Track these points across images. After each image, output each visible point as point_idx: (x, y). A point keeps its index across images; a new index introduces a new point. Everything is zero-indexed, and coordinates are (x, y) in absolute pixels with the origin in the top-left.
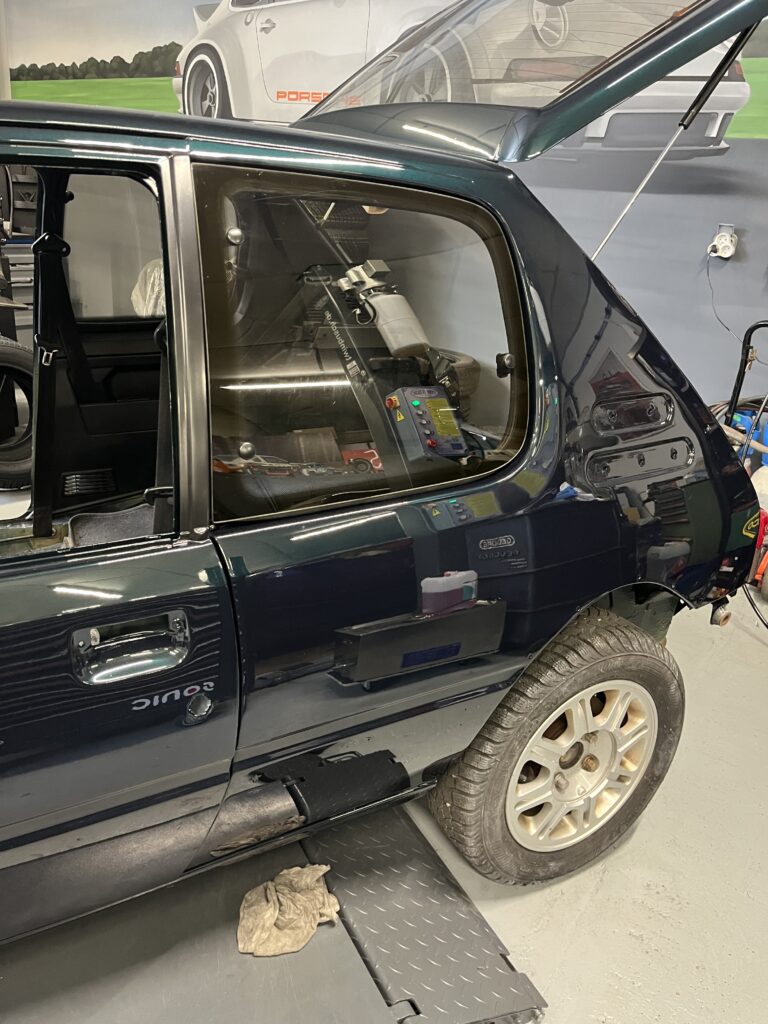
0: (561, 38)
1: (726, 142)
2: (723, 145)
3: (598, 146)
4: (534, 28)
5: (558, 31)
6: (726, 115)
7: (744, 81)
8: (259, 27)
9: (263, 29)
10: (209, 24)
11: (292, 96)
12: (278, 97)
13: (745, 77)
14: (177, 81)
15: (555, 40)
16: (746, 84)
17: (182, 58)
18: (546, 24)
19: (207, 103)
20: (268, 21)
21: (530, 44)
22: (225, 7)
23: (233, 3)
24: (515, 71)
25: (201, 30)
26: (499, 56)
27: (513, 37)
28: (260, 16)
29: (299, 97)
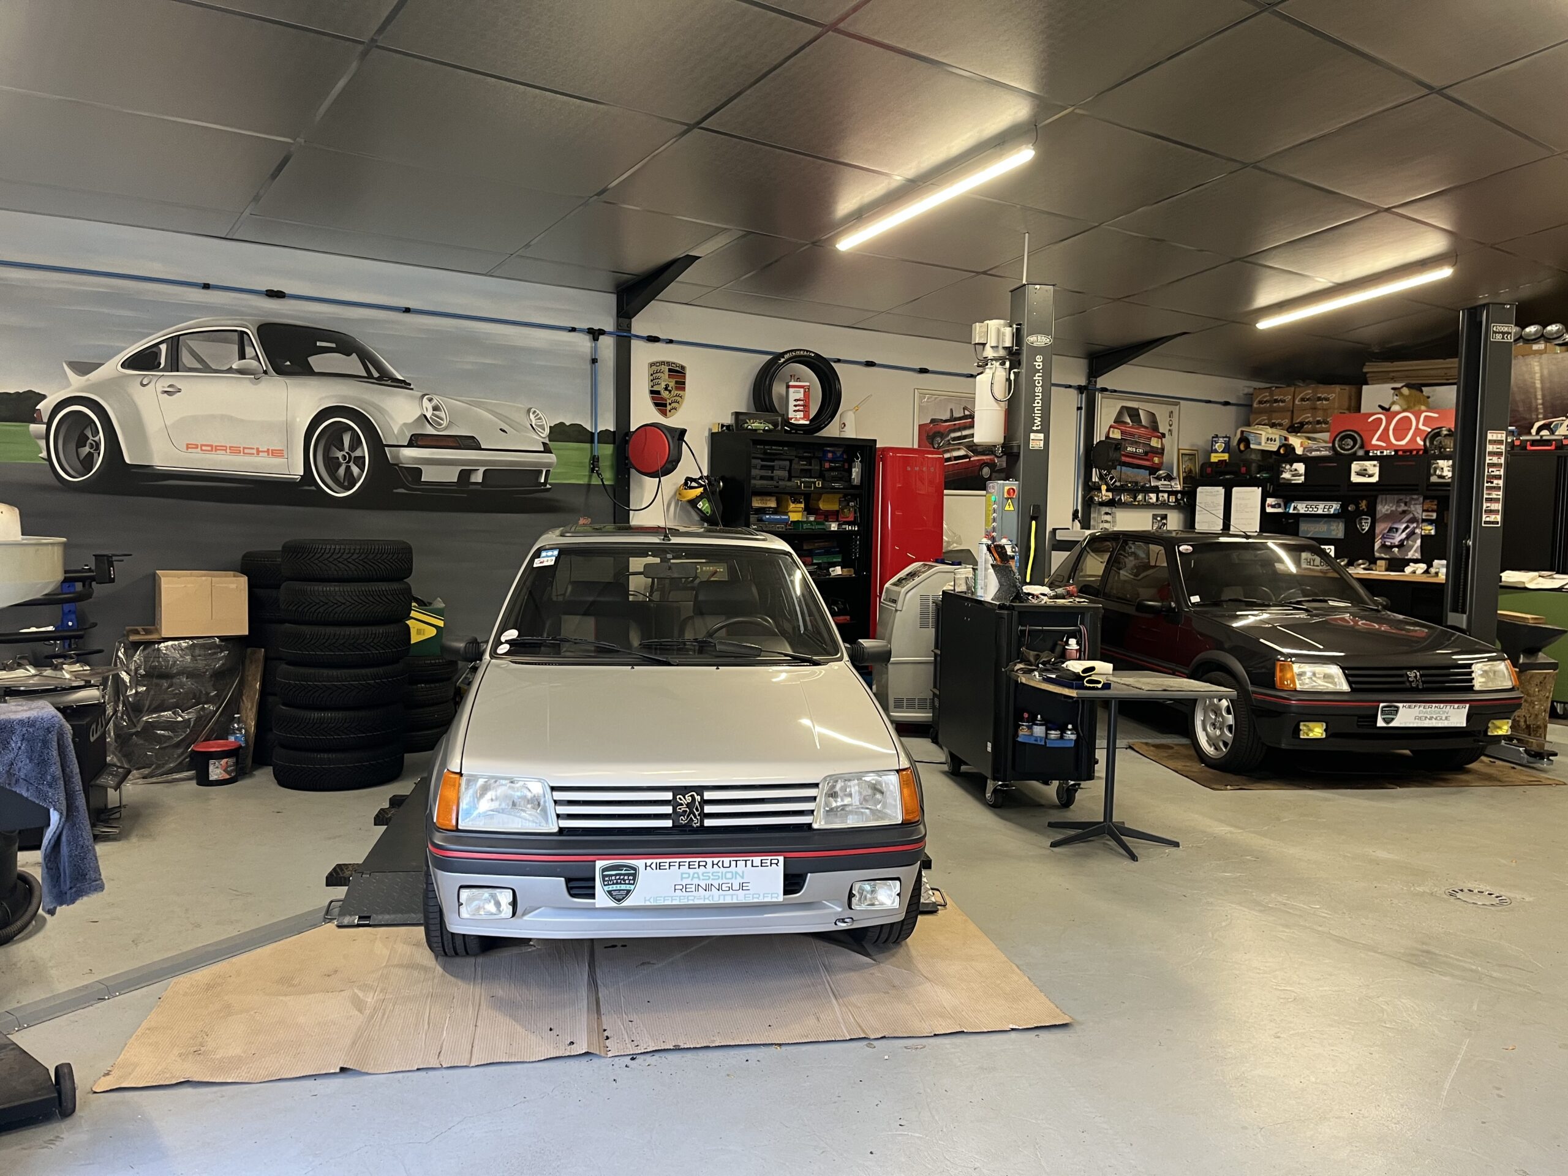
0: (445, 424)
1: (550, 484)
2: (548, 486)
3: (479, 487)
4: (425, 416)
5: (442, 420)
6: (547, 471)
7: (552, 453)
8: (160, 389)
9: (166, 392)
10: (88, 380)
11: (204, 448)
12: (188, 448)
13: (552, 451)
14: (40, 428)
15: (440, 425)
16: (553, 456)
17: (45, 407)
18: (433, 414)
20: (170, 386)
21: (423, 427)
22: (112, 367)
23: (123, 366)
24: (415, 441)
25: (76, 384)
26: (401, 431)
27: (411, 420)
28: (161, 381)
29: (214, 448)
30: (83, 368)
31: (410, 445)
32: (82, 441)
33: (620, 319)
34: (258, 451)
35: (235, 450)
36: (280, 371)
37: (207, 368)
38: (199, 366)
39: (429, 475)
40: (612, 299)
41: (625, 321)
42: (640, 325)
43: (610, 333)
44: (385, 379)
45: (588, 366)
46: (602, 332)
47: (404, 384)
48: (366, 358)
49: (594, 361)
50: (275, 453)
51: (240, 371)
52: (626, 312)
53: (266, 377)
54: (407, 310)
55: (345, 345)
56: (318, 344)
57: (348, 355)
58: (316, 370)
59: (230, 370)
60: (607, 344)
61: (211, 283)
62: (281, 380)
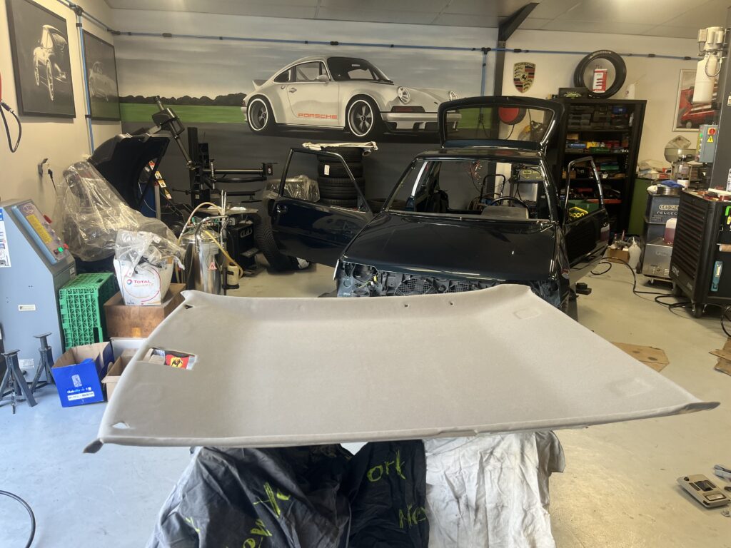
1: (458, 129)
3: (423, 131)
4: (399, 98)
5: (407, 99)
6: (457, 122)
8: (288, 90)
9: (291, 91)
10: (262, 87)
11: (305, 115)
12: (299, 116)
14: (244, 108)
15: (406, 101)
16: (460, 115)
17: (246, 99)
18: (403, 97)
19: (262, 117)
20: (292, 88)
21: (398, 102)
22: (270, 82)
23: (275, 81)
24: (395, 110)
25: (257, 89)
26: (388, 105)
27: (392, 100)
28: (289, 86)
29: (309, 115)
30: (260, 82)
31: (392, 111)
32: (260, 114)
33: (501, 42)
34: (327, 116)
35: (317, 116)
36: (336, 79)
37: (307, 80)
38: (303, 79)
39: (400, 126)
40: (496, 31)
41: (503, 42)
42: (511, 44)
43: (494, 50)
44: (381, 80)
45: (481, 68)
46: (489, 49)
47: (390, 83)
48: (373, 70)
49: (484, 65)
50: (334, 117)
51: (320, 80)
52: (503, 37)
53: (330, 83)
54: (392, 46)
55: (364, 65)
56: (353, 65)
57: (365, 69)
58: (351, 77)
59: (316, 80)
60: (492, 56)
61: (308, 40)
62: (336, 83)
